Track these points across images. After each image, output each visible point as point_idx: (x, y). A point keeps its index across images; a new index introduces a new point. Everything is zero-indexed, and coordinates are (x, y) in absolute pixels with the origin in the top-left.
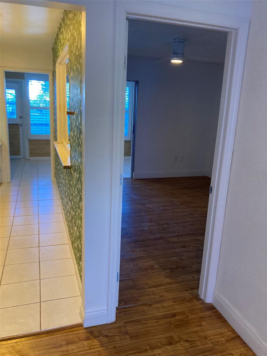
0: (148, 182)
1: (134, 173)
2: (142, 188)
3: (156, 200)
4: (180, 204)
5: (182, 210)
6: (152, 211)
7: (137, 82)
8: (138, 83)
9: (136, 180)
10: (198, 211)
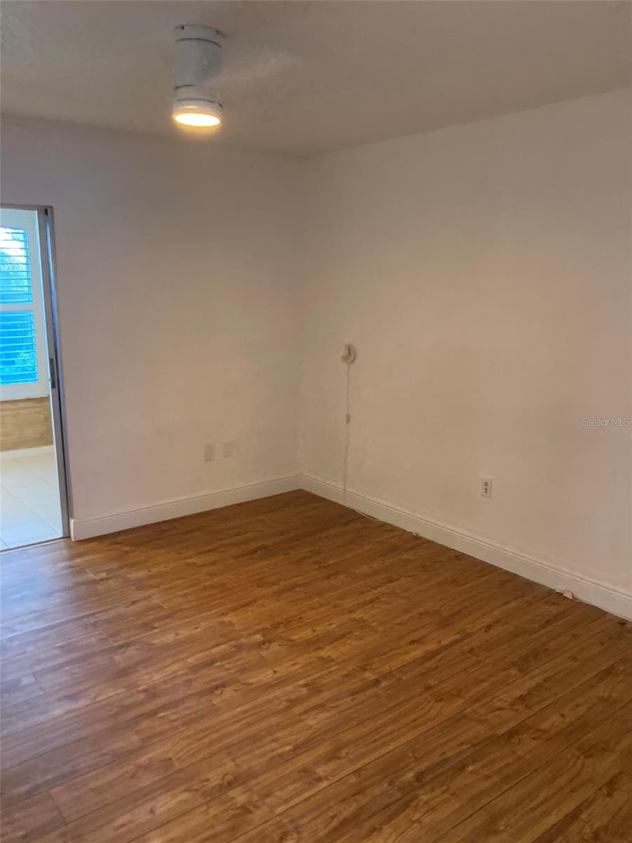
0: (127, 549)
1: (72, 521)
2: (111, 582)
3: (170, 638)
4: (258, 637)
5: (275, 672)
6: (163, 708)
7: (46, 212)
8: (53, 218)
9: (82, 548)
10: (329, 660)
